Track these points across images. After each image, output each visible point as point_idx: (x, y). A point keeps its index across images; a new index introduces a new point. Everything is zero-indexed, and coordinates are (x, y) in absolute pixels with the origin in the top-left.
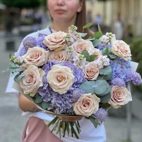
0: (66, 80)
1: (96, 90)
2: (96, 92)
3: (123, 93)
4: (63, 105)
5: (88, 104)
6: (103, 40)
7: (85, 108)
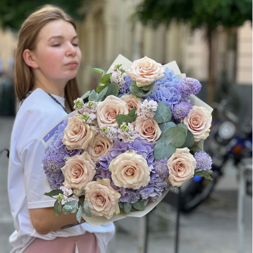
0: (138, 169)
1: (175, 144)
2: (177, 145)
3: (198, 116)
4: (158, 190)
5: (182, 165)
6: (117, 80)
7: (183, 173)
